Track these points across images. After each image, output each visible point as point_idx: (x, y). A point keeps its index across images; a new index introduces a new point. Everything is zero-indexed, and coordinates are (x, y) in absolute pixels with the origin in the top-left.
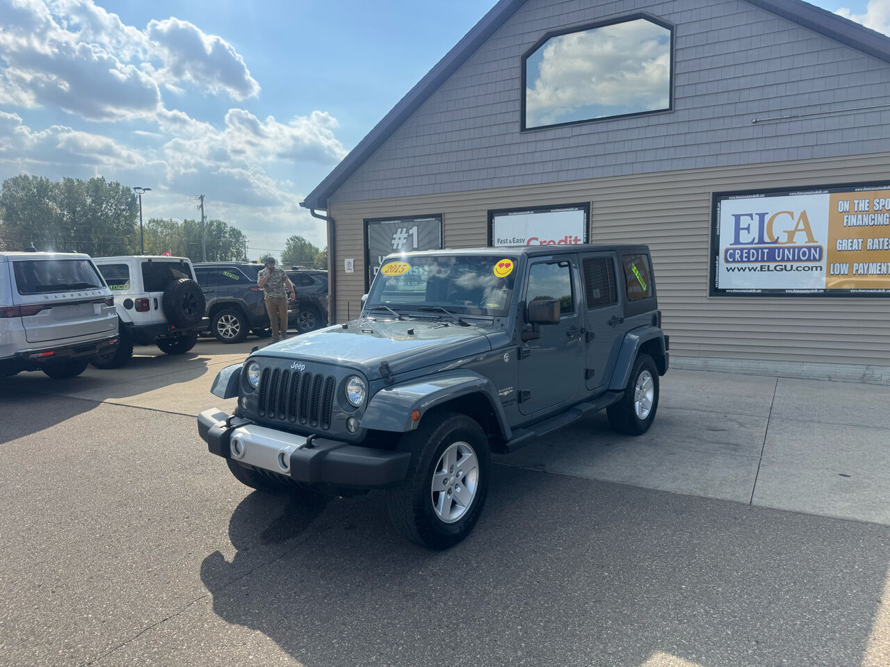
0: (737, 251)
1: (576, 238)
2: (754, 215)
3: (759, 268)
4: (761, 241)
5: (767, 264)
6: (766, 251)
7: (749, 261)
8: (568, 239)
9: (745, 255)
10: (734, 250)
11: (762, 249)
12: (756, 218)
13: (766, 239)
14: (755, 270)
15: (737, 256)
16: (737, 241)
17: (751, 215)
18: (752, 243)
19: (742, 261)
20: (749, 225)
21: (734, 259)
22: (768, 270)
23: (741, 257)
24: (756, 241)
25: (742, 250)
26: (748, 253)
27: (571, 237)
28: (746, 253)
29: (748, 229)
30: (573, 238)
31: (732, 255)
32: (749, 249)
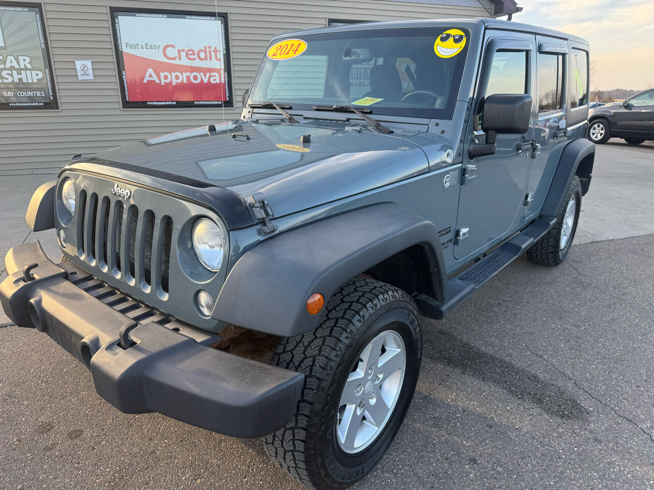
1: (216, 48)
5: (363, 81)
8: (208, 50)
14: (356, 86)
22: (364, 86)
27: (210, 47)
30: (213, 49)
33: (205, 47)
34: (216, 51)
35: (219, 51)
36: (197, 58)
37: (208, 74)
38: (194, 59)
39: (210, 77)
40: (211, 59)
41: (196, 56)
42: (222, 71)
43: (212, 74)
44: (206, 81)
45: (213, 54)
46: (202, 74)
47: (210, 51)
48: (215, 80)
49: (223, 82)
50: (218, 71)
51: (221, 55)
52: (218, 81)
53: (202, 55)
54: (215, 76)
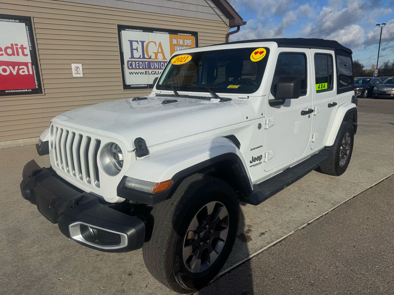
0: (133, 62)
1: (22, 46)
2: (139, 42)
3: (144, 73)
4: (144, 57)
5: (148, 70)
6: (146, 63)
7: (139, 69)
8: (15, 47)
9: (137, 65)
10: (132, 61)
11: (145, 62)
12: (140, 43)
13: (146, 57)
15: (134, 65)
16: (132, 57)
17: (137, 41)
18: (139, 58)
19: (136, 69)
20: (137, 47)
21: (132, 67)
23: (136, 66)
24: (142, 57)
25: (135, 62)
26: (139, 64)
27: (16, 45)
28: (138, 64)
29: (137, 49)
30: (19, 46)
31: (131, 65)
32: (139, 61)
33: (12, 45)
34: (22, 48)
35: (26, 48)
36: (4, 54)
37: (16, 68)
38: (2, 55)
39: (19, 69)
40: (18, 55)
41: (3, 52)
42: (30, 65)
43: (20, 67)
44: (15, 73)
45: (20, 51)
46: (11, 67)
47: (17, 48)
48: (23, 72)
49: (31, 73)
50: (26, 64)
51: (27, 51)
52: (27, 73)
53: (10, 51)
54: (23, 68)
